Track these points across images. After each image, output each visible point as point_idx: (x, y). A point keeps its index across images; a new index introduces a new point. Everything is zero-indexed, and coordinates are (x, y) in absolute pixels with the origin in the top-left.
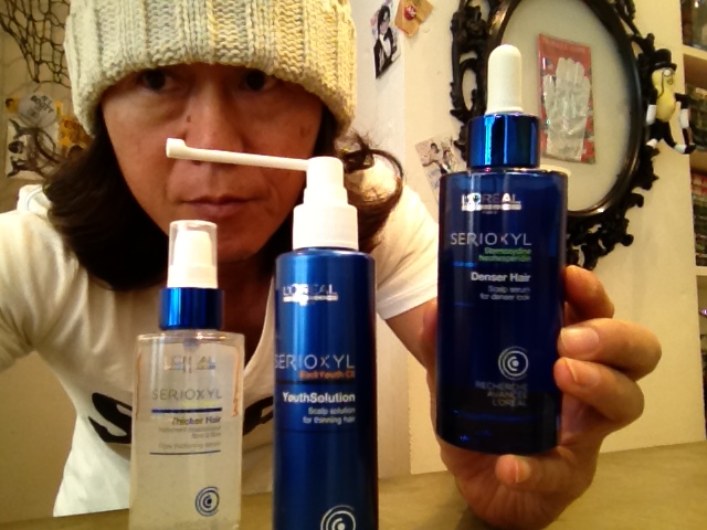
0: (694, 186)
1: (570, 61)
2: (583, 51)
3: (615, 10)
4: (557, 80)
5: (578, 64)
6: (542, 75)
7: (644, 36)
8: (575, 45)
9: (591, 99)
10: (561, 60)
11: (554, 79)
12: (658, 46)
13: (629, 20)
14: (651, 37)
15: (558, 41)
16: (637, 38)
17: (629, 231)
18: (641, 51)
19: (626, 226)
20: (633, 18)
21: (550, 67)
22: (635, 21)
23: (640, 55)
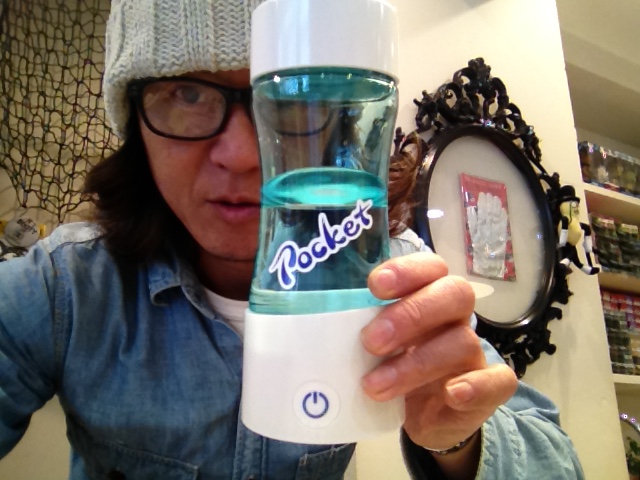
0: (604, 302)
1: (488, 194)
2: (500, 187)
3: (525, 154)
4: (479, 211)
5: (496, 197)
6: (465, 205)
7: (551, 175)
8: (493, 182)
9: (509, 226)
10: (481, 195)
11: (476, 210)
13: (537, 162)
14: (556, 176)
15: (477, 179)
16: (545, 176)
17: (552, 341)
18: (549, 187)
19: (549, 336)
20: (540, 160)
21: (473, 200)
22: (541, 163)
23: (548, 190)
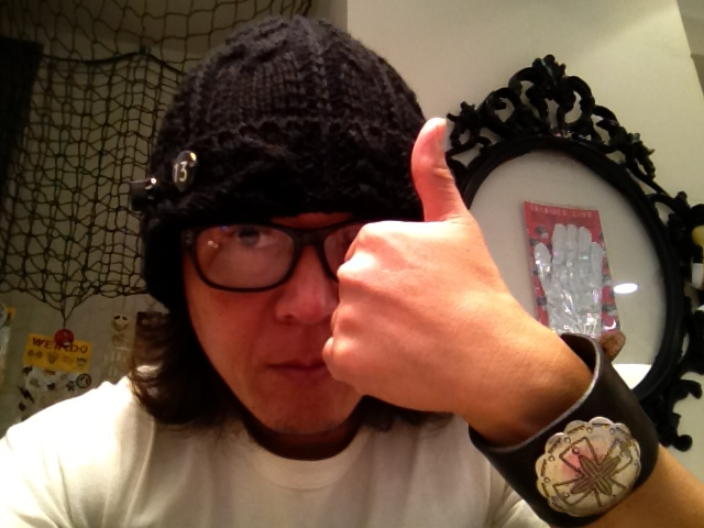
1: (572, 227)
2: (590, 215)
3: (628, 170)
4: (555, 249)
5: (582, 228)
6: (531, 244)
7: (673, 194)
8: (578, 211)
9: (605, 266)
10: (559, 227)
11: (550, 247)
12: (692, 202)
13: (649, 179)
14: (682, 196)
16: (661, 196)
18: (672, 212)
19: (677, 422)
20: (654, 177)
21: (545, 235)
22: (655, 180)
23: (670, 216)
